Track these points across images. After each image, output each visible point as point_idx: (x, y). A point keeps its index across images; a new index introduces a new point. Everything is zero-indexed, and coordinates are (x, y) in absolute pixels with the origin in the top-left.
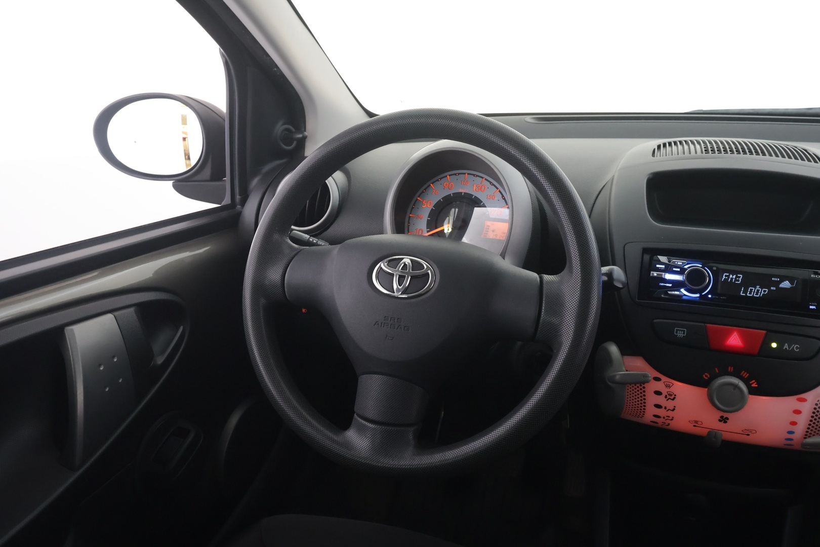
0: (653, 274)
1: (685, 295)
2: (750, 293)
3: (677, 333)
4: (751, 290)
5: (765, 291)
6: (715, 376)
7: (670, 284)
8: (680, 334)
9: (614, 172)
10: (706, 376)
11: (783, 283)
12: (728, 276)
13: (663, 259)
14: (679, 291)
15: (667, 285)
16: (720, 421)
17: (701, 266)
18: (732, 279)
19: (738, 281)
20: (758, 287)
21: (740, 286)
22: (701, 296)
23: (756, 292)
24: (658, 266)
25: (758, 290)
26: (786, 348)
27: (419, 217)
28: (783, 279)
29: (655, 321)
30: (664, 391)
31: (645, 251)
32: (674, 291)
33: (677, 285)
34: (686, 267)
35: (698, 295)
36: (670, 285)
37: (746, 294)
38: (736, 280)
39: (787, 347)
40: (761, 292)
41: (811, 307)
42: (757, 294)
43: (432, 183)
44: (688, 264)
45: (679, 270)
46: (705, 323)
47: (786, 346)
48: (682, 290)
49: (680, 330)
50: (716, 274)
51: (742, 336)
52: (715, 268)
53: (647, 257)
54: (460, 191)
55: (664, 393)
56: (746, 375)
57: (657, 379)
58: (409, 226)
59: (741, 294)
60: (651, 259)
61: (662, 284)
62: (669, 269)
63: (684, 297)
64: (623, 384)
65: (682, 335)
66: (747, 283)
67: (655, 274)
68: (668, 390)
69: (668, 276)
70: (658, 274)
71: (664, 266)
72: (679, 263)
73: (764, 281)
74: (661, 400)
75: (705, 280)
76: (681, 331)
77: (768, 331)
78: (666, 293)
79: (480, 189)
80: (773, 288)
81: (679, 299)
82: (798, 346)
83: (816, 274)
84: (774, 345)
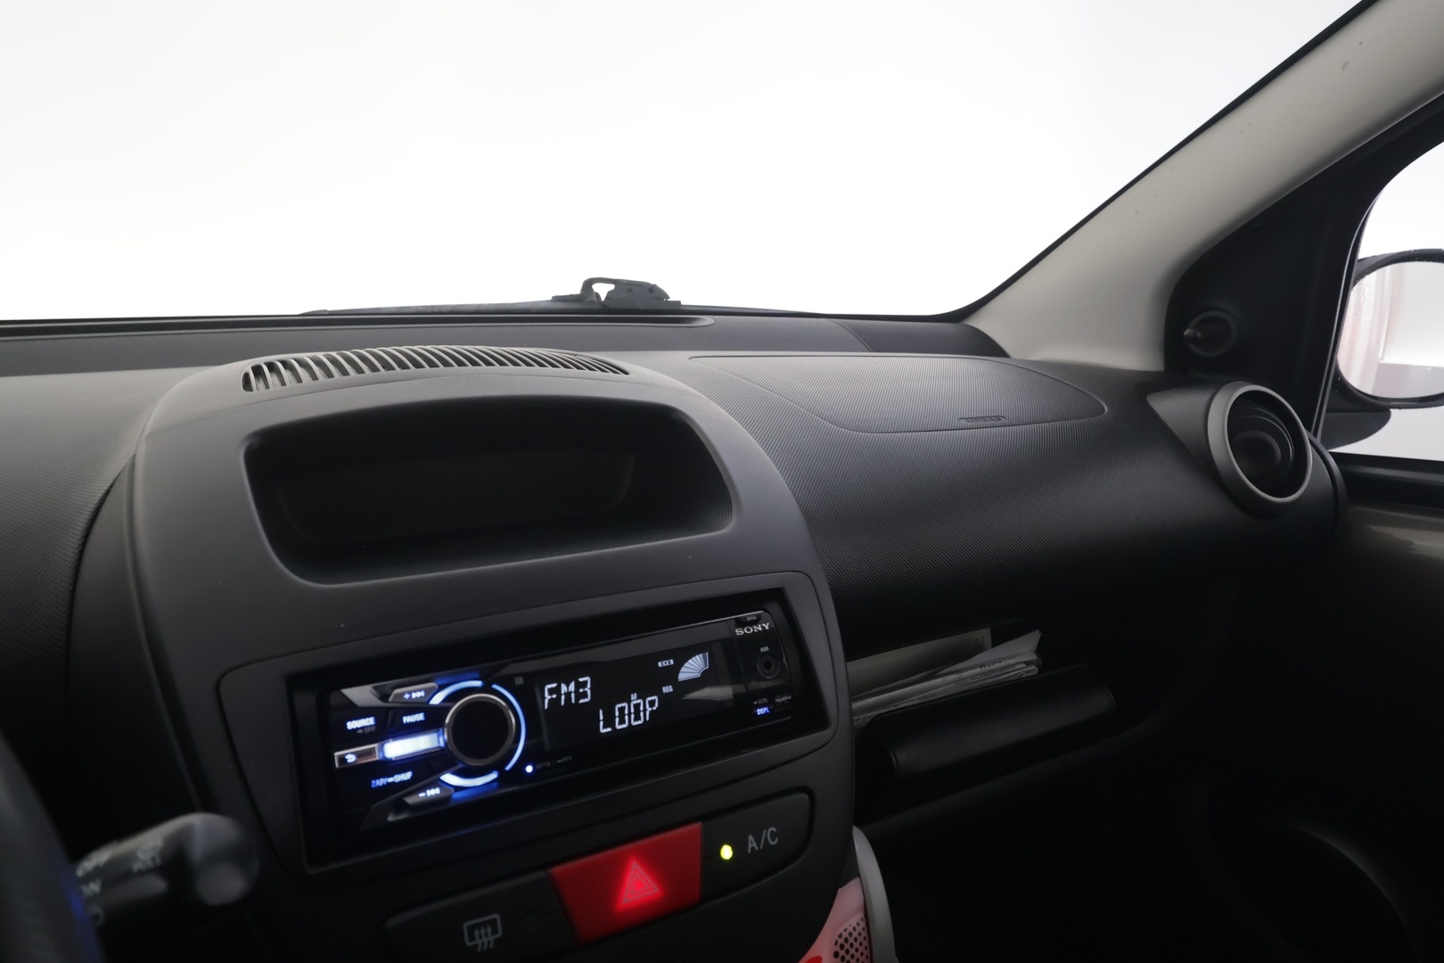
0: (343, 760)
1: (458, 789)
2: (622, 721)
3: (472, 938)
4: (622, 710)
5: (652, 704)
7: (405, 771)
8: (485, 939)
9: (135, 445)
11: (683, 669)
12: (557, 691)
13: (361, 694)
14: (435, 781)
15: (398, 778)
17: (478, 683)
18: (568, 695)
19: (584, 695)
20: (634, 696)
21: (591, 708)
22: (502, 773)
23: (636, 711)
24: (351, 725)
25: (637, 706)
26: (753, 848)
28: (682, 656)
29: (393, 922)
31: (296, 682)
32: (424, 789)
33: (425, 766)
34: (438, 701)
35: (494, 776)
36: (407, 776)
37: (613, 725)
38: (579, 696)
39: (755, 845)
40: (645, 710)
41: (760, 711)
42: (637, 718)
44: (441, 688)
45: (420, 717)
46: (544, 867)
47: (752, 843)
48: (450, 778)
49: (478, 926)
50: (530, 703)
51: (654, 864)
52: (519, 681)
53: (306, 702)
59: (603, 731)
60: (323, 706)
61: (381, 782)
62: (391, 727)
63: (457, 797)
65: (491, 938)
66: (608, 695)
67: (351, 758)
69: (396, 749)
70: (359, 755)
71: (369, 721)
72: (414, 695)
73: (644, 676)
75: (504, 725)
76: (485, 924)
77: (701, 818)
78: (400, 806)
80: (667, 689)
81: (450, 811)
82: (774, 830)
83: (742, 623)
84: (727, 852)
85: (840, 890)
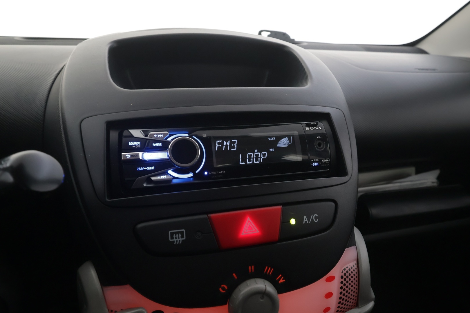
0: (125, 156)
1: (174, 178)
2: (250, 161)
3: (172, 238)
4: (250, 156)
5: (264, 155)
6: (234, 286)
7: (152, 166)
8: (178, 239)
10: (223, 288)
11: (279, 142)
12: (222, 144)
13: (137, 133)
14: (166, 173)
15: (149, 168)
17: (187, 135)
18: (226, 146)
19: (234, 147)
20: (256, 151)
21: (237, 153)
22: (195, 176)
23: (256, 157)
24: (130, 144)
25: (257, 155)
26: (306, 222)
29: (140, 226)
31: (111, 125)
32: (160, 175)
34: (169, 139)
35: (191, 175)
36: (153, 168)
37: (246, 162)
38: (231, 147)
39: (307, 220)
40: (261, 157)
41: (314, 164)
42: (257, 160)
44: (171, 135)
45: (160, 144)
46: (207, 213)
47: (305, 219)
48: (170, 172)
49: (176, 233)
50: (208, 143)
51: (258, 220)
52: (204, 136)
53: (114, 135)
56: (269, 270)
59: (241, 163)
60: (121, 136)
61: (141, 169)
62: (147, 146)
63: (175, 181)
65: (181, 239)
67: (128, 157)
69: (148, 156)
70: (132, 156)
71: (139, 143)
72: (159, 136)
75: (196, 153)
76: (178, 233)
77: (282, 204)
78: (149, 181)
80: (271, 150)
81: (168, 185)
82: (317, 216)
83: (308, 125)
84: (293, 222)
85: (346, 249)
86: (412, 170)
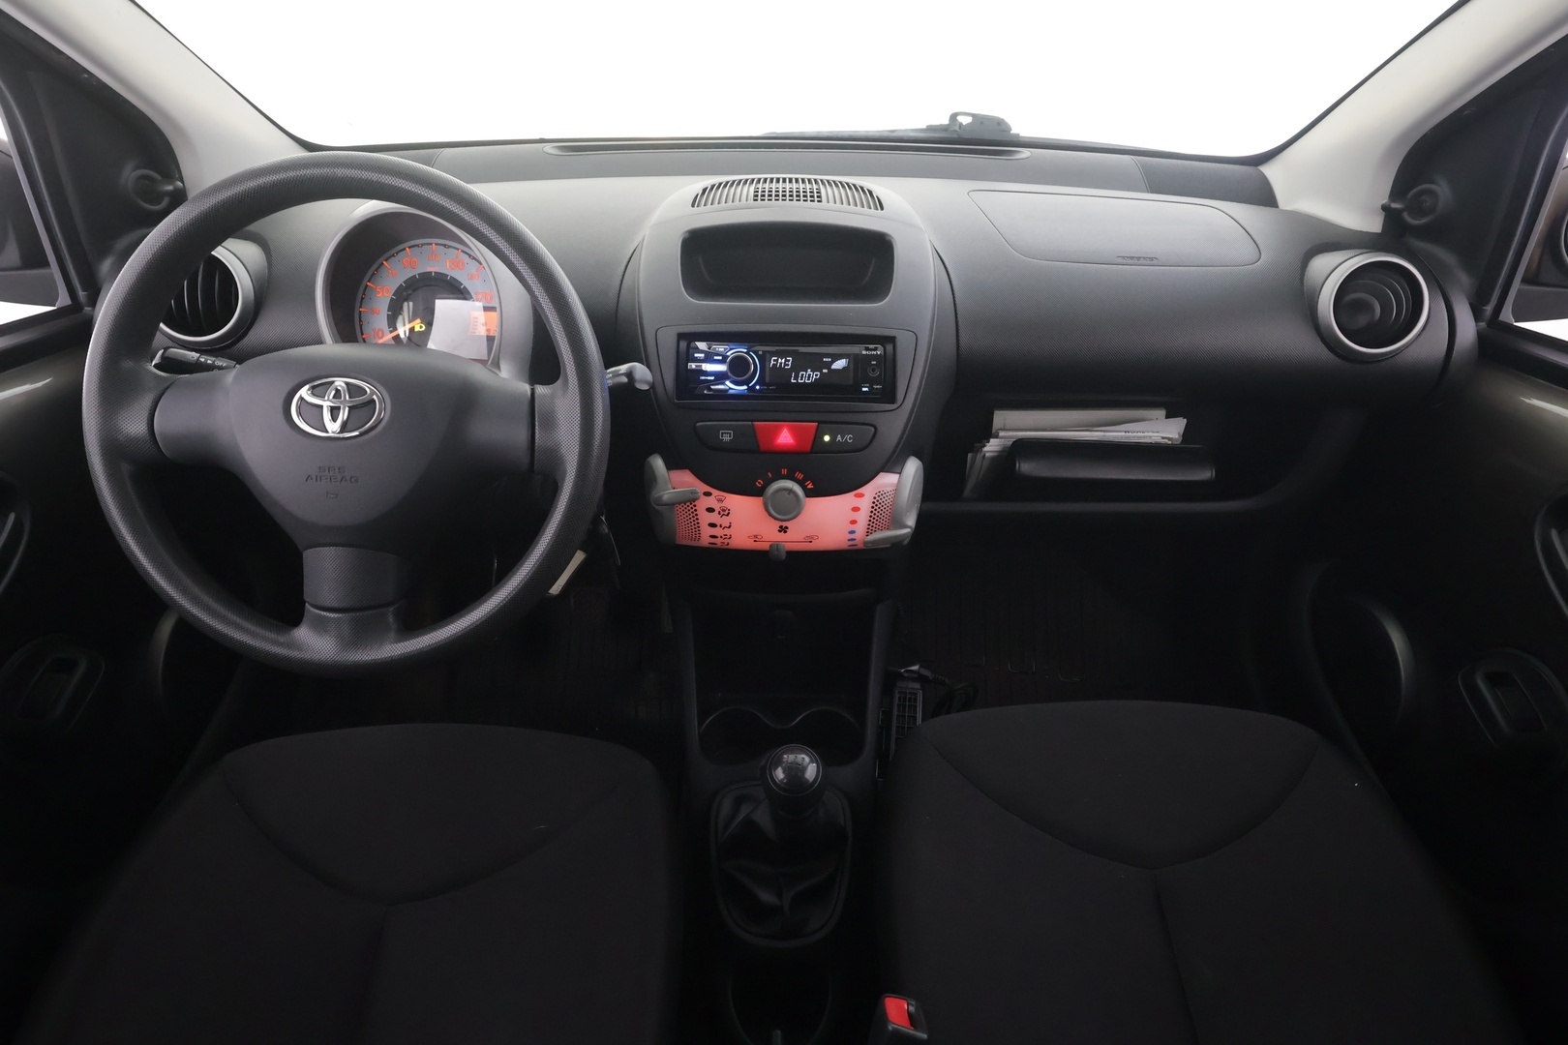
0: (691, 366)
1: (730, 388)
2: (802, 379)
3: (722, 436)
4: (803, 375)
5: (816, 375)
6: (769, 483)
7: (712, 376)
8: (726, 438)
9: (646, 232)
10: (759, 483)
11: (835, 364)
12: (777, 361)
13: (702, 345)
14: (723, 384)
15: (709, 378)
16: (780, 531)
17: (745, 351)
18: (781, 363)
19: (788, 365)
20: (809, 370)
21: (790, 371)
22: (749, 389)
23: (808, 376)
24: (696, 355)
25: (809, 375)
26: (839, 440)
27: (374, 312)
28: (836, 357)
29: (698, 424)
30: (717, 506)
31: (681, 336)
32: (718, 384)
33: (720, 377)
34: (729, 354)
35: (745, 387)
36: (712, 378)
37: (798, 380)
38: (786, 365)
39: (841, 439)
40: (813, 377)
41: (864, 389)
42: (809, 380)
43: (386, 260)
44: (731, 349)
45: (720, 358)
46: (752, 421)
47: (839, 438)
48: (728, 383)
49: (725, 433)
50: (763, 359)
51: (793, 431)
52: (760, 353)
53: (683, 344)
54: (429, 269)
55: (717, 509)
56: (800, 476)
57: (707, 494)
58: (361, 326)
59: (792, 381)
60: (688, 346)
61: (703, 378)
62: (709, 358)
63: (731, 392)
64: (671, 505)
65: (728, 439)
66: (797, 368)
67: (694, 367)
68: (721, 505)
69: (707, 367)
70: (696, 366)
71: (703, 355)
72: (720, 350)
73: (815, 362)
74: (714, 518)
75: (751, 368)
76: (727, 433)
77: (819, 422)
78: (709, 389)
79: (458, 265)
80: (825, 371)
81: (724, 394)
82: (852, 437)
83: (867, 349)
84: (827, 438)
85: (881, 473)
86: (1162, 413)
